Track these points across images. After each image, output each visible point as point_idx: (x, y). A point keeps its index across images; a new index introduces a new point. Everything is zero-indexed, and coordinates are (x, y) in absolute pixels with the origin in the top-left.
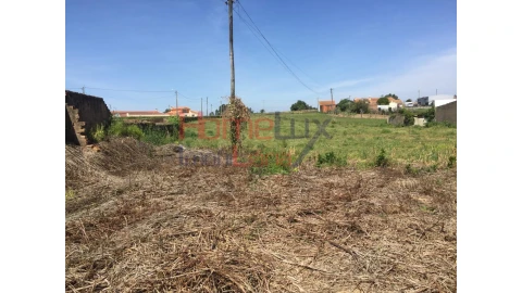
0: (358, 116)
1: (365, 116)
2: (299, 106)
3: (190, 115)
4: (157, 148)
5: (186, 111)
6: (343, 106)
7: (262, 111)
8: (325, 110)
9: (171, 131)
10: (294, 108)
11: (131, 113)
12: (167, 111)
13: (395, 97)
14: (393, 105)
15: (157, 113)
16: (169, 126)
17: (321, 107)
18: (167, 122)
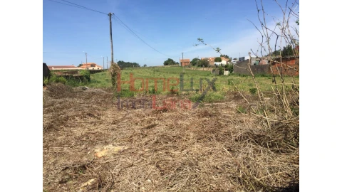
0: (201, 69)
1: (205, 69)
2: (169, 62)
3: (96, 68)
4: (74, 88)
5: (93, 65)
6: (194, 62)
7: (145, 65)
8: (183, 65)
9: (82, 80)
10: (166, 63)
11: (55, 67)
12: (80, 65)
13: (227, 57)
14: (224, 62)
15: (73, 67)
16: (81, 77)
17: (181, 63)
18: (80, 74)
